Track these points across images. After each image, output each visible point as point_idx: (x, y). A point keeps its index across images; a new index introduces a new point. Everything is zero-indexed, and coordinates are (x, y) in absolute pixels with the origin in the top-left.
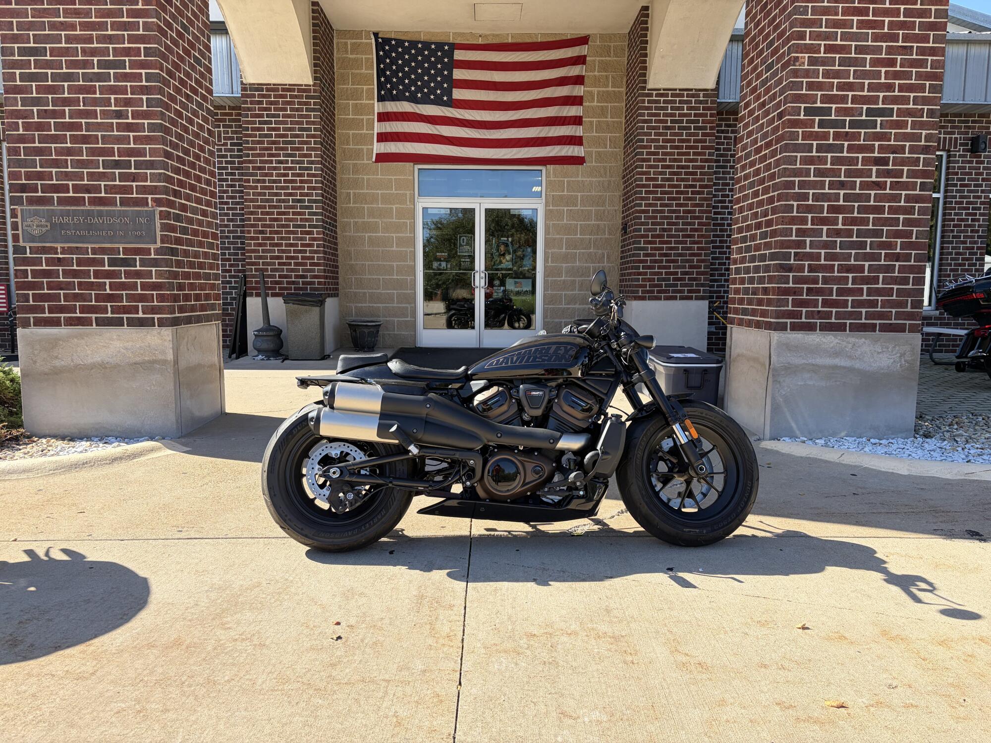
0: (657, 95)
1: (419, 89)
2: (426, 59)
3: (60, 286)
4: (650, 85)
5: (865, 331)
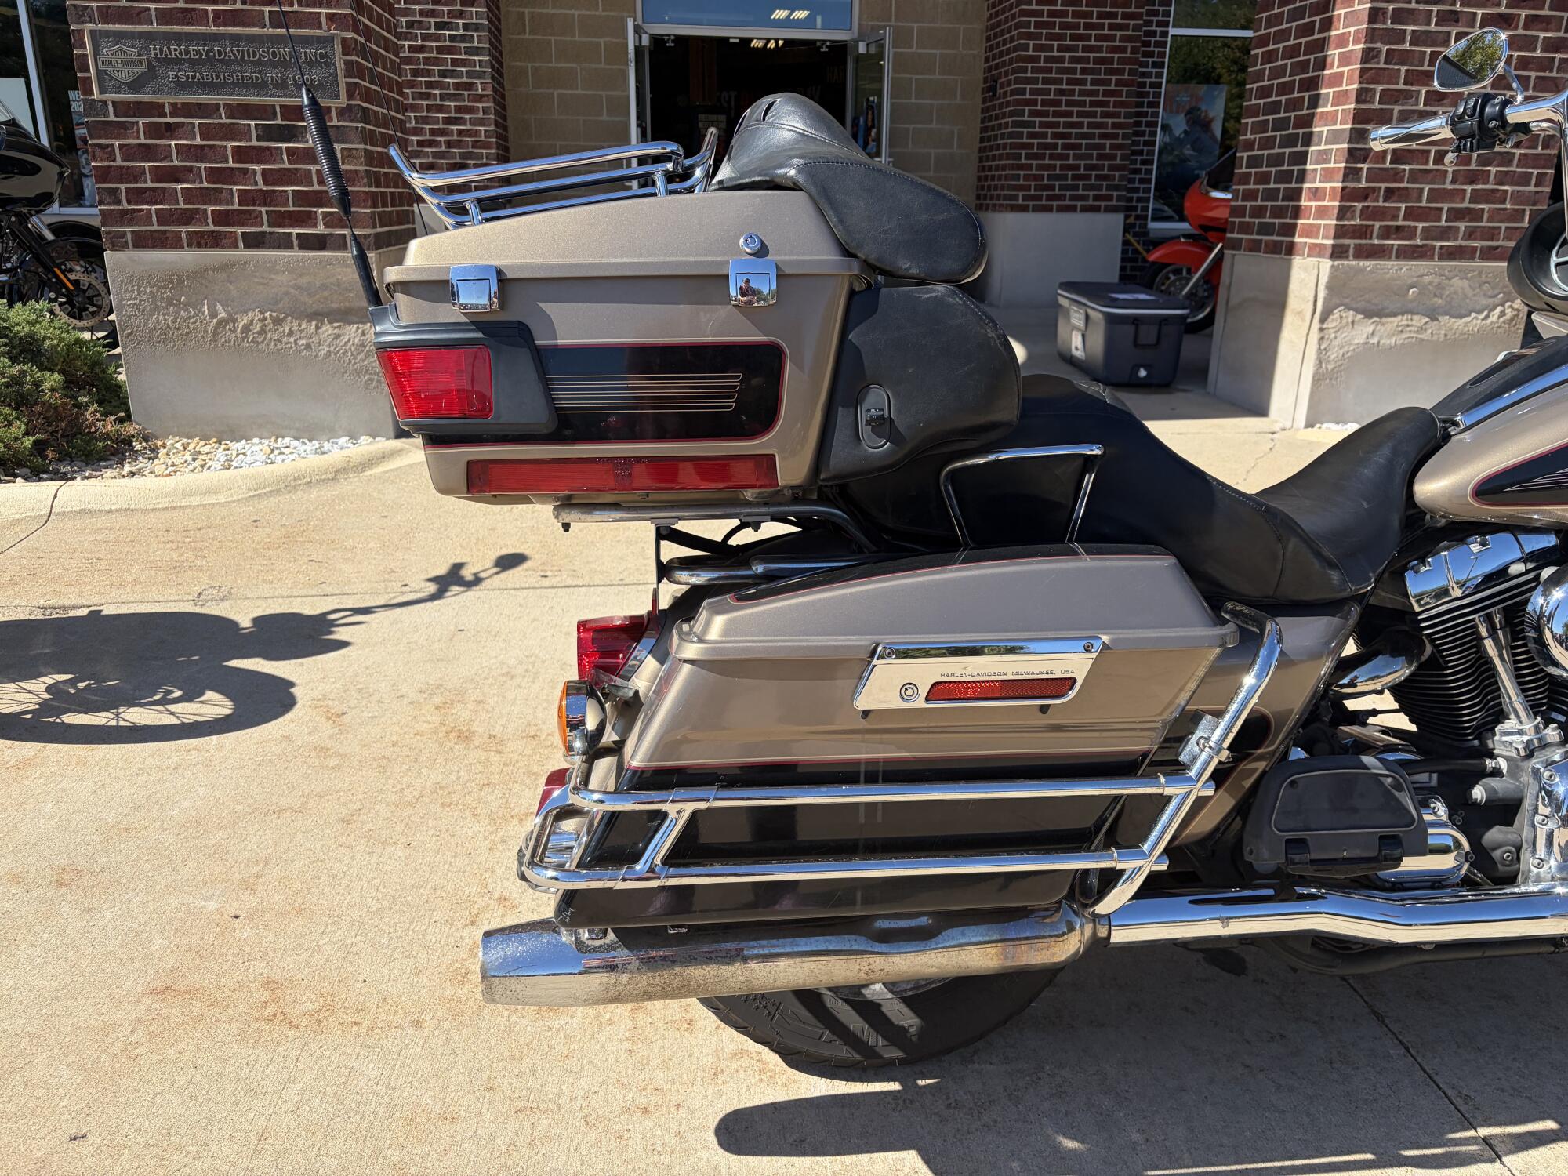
3: (174, 175)
5: (1460, 259)
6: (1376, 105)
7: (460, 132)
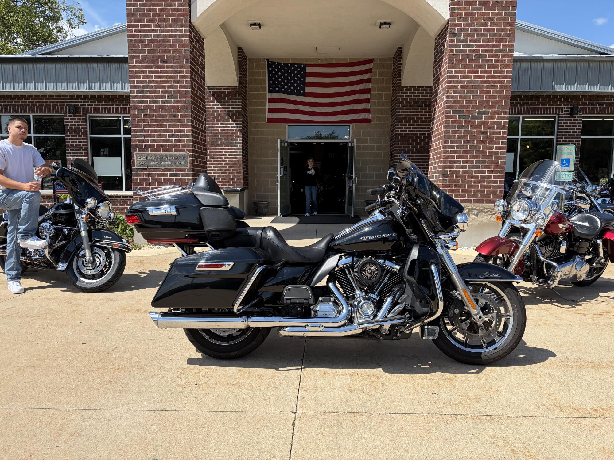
0: (406, 90)
1: (289, 87)
2: (293, 72)
3: (150, 184)
4: (403, 85)
5: (480, 203)
6: (449, 164)
7: (233, 170)
